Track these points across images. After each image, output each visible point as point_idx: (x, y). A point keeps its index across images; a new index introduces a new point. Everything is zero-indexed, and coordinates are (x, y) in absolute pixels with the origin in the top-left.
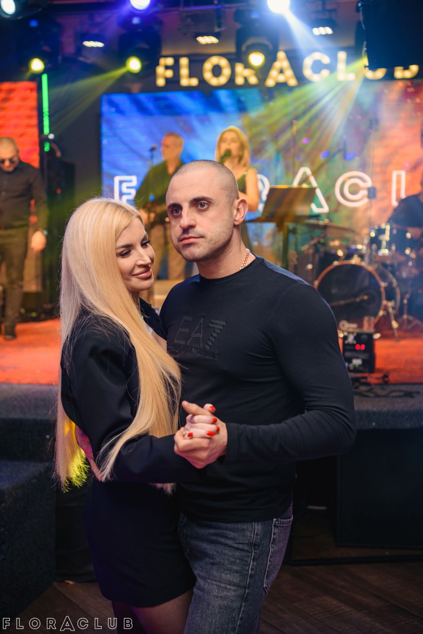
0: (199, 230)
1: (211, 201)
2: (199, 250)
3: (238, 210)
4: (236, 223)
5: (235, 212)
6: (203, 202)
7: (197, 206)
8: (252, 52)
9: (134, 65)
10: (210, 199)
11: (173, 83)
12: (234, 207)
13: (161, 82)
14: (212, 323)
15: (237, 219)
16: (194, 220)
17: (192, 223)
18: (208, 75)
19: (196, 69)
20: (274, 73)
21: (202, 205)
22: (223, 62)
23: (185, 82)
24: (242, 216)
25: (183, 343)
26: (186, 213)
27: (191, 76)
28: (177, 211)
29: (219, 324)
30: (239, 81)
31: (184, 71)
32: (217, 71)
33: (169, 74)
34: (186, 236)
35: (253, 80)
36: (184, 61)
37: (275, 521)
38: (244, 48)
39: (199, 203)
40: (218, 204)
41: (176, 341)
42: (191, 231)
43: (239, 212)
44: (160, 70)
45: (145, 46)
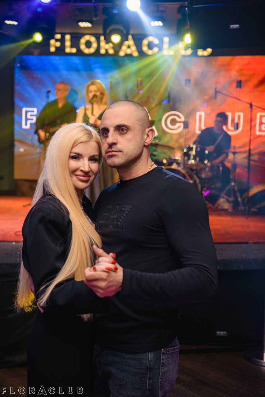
0: (119, 146)
1: (129, 127)
2: (118, 160)
3: (148, 135)
4: (146, 144)
5: (146, 137)
6: (123, 128)
7: (120, 130)
8: (113, 34)
9: (38, 37)
10: (129, 126)
11: (60, 51)
12: (145, 134)
13: (52, 49)
14: (123, 208)
15: (146, 141)
16: (117, 140)
17: (115, 141)
18: (83, 47)
19: (75, 43)
20: (124, 48)
21: (123, 130)
22: (93, 39)
23: (68, 50)
24: (150, 140)
25: (104, 222)
26: (111, 134)
27: (72, 46)
28: (106, 133)
29: (127, 208)
30: (103, 51)
31: (68, 43)
32: (88, 44)
33: (58, 44)
34: (110, 150)
35: (111, 51)
36: (68, 37)
37: (163, 351)
38: (108, 31)
39: (121, 129)
40: (133, 130)
41: (100, 222)
42: (113, 146)
43: (149, 137)
44: (52, 42)
45: (45, 26)
